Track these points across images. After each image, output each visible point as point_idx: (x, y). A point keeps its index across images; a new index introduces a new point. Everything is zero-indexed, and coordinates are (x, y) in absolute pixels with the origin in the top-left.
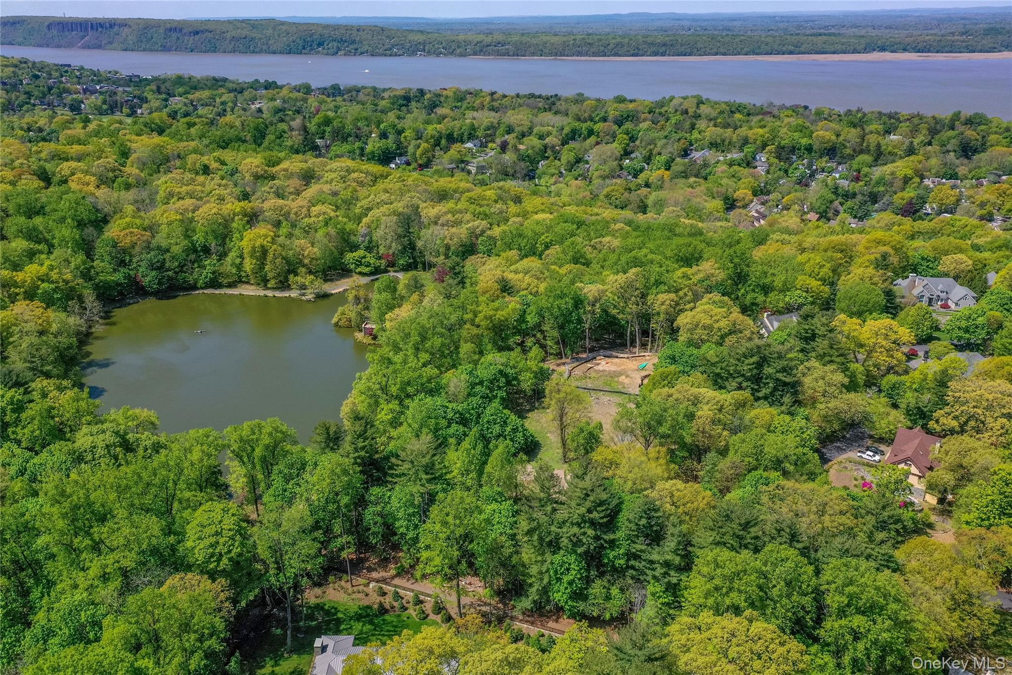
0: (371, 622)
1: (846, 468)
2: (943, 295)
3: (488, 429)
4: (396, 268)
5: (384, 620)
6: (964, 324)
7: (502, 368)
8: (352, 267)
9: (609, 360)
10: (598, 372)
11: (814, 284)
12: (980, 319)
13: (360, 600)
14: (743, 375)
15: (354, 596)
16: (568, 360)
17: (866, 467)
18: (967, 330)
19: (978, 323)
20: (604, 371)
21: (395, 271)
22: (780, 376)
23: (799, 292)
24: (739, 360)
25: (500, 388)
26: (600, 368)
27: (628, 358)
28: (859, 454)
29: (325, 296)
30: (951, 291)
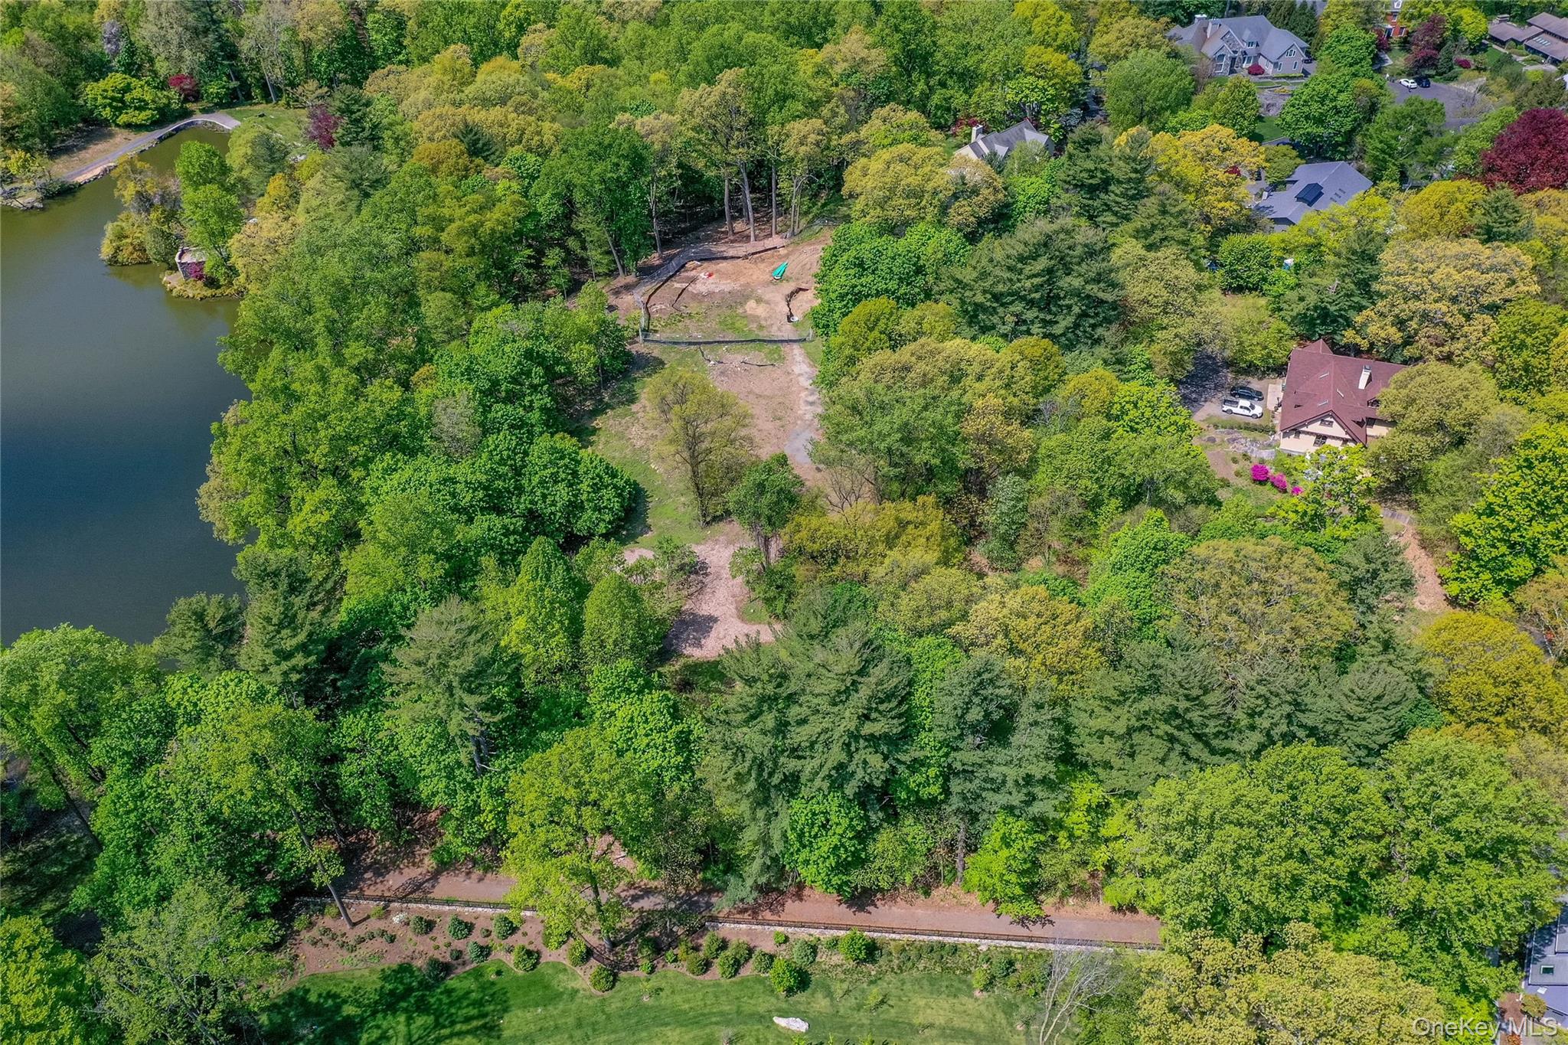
0: (422, 1007)
1: (1213, 440)
2: (1251, 50)
3: (544, 496)
4: (204, 104)
5: (449, 992)
6: (1315, 109)
7: (528, 344)
8: (107, 113)
9: (711, 266)
10: (699, 297)
11: (1055, 59)
12: (1342, 96)
13: (380, 956)
14: (1023, 298)
15: (363, 951)
16: (631, 279)
17: (1245, 433)
18: (1320, 121)
19: (1339, 104)
20: (710, 294)
21: (205, 111)
22: (1093, 289)
23: (1031, 79)
24: (1010, 269)
25: (534, 388)
26: (700, 287)
27: (746, 257)
28: (1226, 408)
29: (67, 191)
30: (1263, 39)
